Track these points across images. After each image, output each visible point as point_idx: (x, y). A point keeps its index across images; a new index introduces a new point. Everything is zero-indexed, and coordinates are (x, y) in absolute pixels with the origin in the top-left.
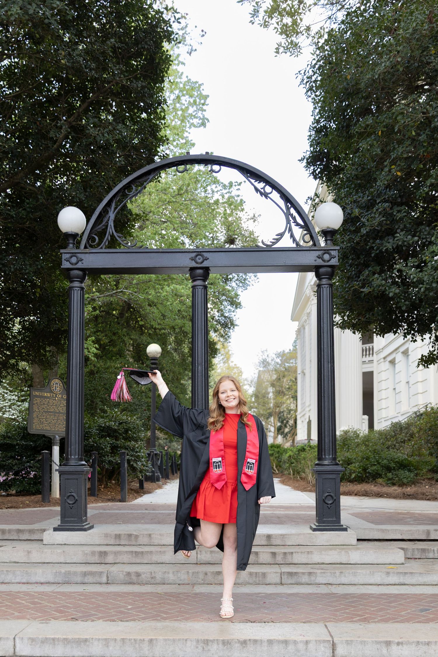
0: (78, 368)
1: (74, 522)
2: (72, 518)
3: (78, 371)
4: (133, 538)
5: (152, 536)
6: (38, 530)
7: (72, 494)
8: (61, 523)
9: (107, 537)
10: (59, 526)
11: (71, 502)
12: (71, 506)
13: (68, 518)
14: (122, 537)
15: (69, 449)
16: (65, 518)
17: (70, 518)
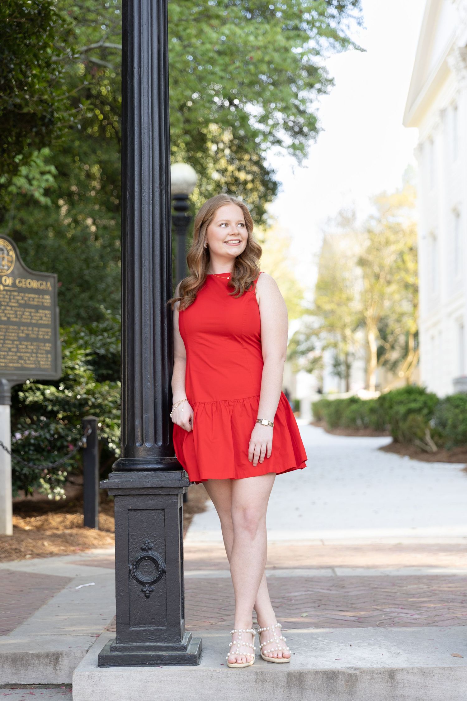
0: (157, 185)
1: (155, 636)
2: (152, 624)
3: (157, 194)
4: (341, 682)
5: (399, 677)
6: (38, 656)
7: (150, 553)
8: (118, 639)
9: (264, 681)
10: (112, 649)
11: (145, 578)
12: (147, 588)
13: (138, 624)
14: (309, 681)
15: (137, 422)
16: (129, 624)
17: (146, 624)
